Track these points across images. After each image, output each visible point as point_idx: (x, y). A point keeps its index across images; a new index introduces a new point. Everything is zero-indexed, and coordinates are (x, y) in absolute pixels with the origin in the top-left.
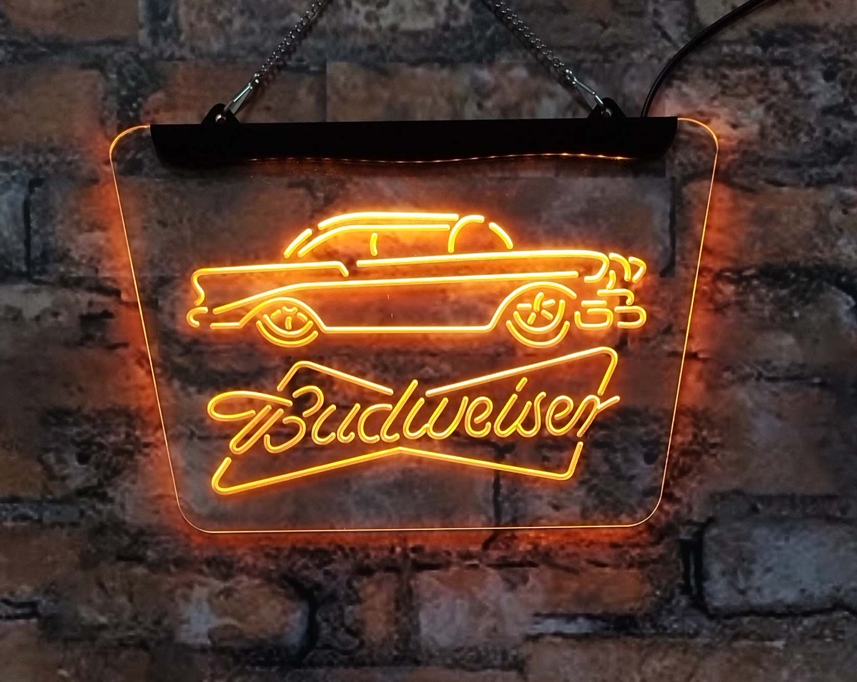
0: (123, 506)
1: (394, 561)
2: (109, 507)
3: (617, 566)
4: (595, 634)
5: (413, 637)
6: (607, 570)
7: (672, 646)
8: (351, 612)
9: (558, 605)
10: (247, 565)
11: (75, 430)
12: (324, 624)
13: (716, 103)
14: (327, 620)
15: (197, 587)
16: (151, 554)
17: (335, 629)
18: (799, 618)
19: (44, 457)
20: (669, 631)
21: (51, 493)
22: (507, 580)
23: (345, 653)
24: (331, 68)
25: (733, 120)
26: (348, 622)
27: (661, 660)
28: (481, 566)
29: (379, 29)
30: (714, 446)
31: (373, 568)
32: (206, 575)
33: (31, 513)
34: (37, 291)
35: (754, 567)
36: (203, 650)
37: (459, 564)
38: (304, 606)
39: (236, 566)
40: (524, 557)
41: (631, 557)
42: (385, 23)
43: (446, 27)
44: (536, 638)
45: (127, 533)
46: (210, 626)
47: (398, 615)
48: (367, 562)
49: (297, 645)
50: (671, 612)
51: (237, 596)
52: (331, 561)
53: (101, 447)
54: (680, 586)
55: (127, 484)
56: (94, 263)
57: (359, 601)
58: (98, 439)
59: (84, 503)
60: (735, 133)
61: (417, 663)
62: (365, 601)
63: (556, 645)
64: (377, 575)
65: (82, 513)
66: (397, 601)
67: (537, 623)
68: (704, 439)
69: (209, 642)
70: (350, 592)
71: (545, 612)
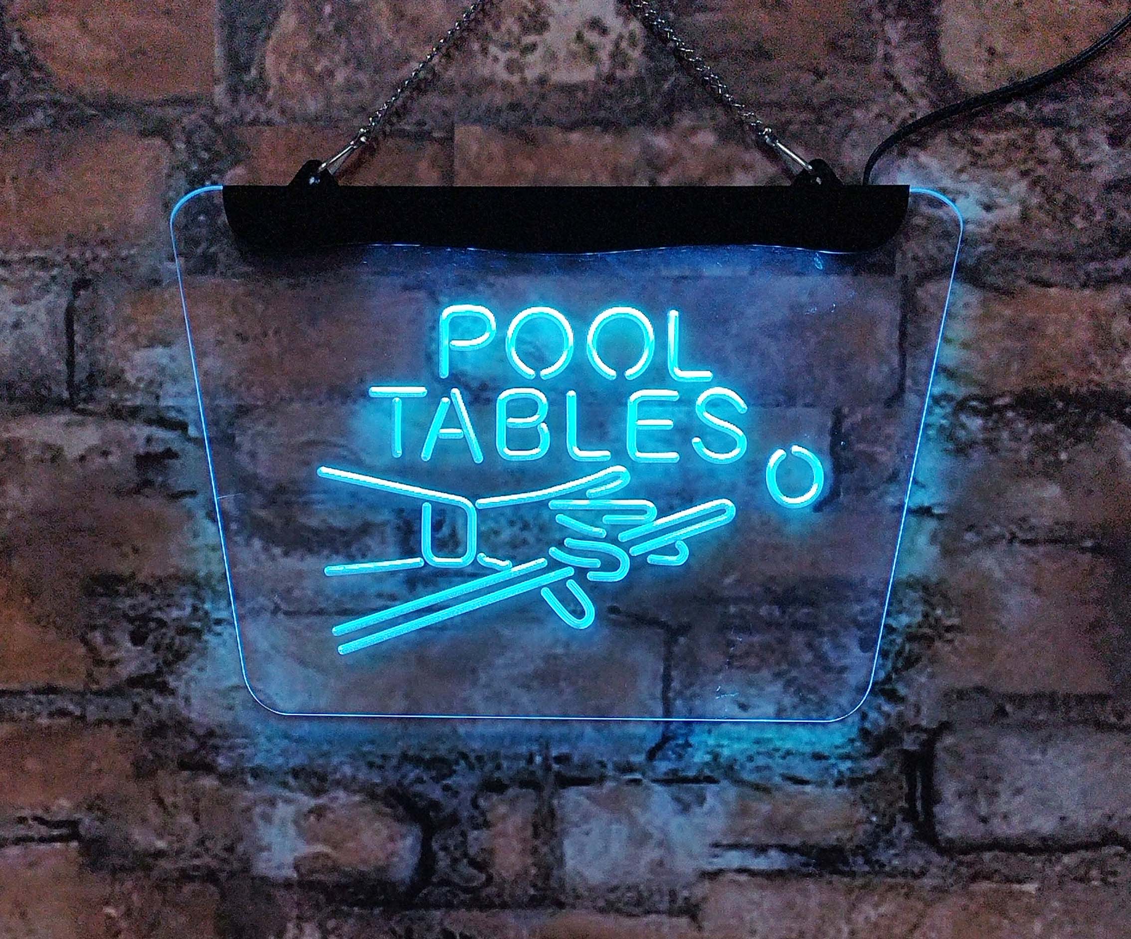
0: (187, 699)
1: (533, 773)
2: (170, 700)
3: (821, 784)
4: (791, 871)
5: (555, 872)
6: (808, 788)
7: (891, 888)
8: (476, 839)
9: (744, 833)
10: (344, 776)
11: (128, 602)
12: (441, 854)
13: (964, 177)
14: (445, 848)
15: (280, 804)
16: (222, 762)
17: (455, 861)
18: (1057, 854)
19: (89, 636)
20: (887, 869)
21: (97, 683)
22: (677, 800)
23: (466, 890)
24: (460, 133)
25: (986, 200)
26: (472, 851)
27: (876, 906)
28: (645, 781)
29: (524, 81)
30: (949, 629)
31: (506, 782)
32: (291, 789)
33: (71, 707)
34: (82, 424)
35: (1000, 787)
36: (288, 885)
37: (615, 779)
38: (416, 830)
39: (330, 778)
40: (701, 771)
41: (839, 772)
42: (531, 74)
43: (610, 79)
44: (714, 875)
45: (192, 733)
46: (296, 854)
47: (537, 843)
48: (497, 775)
49: (408, 880)
50: (891, 844)
51: (331, 816)
52: (452, 773)
53: (161, 623)
54: (902, 810)
55: (193, 672)
56: (153, 387)
57: (487, 824)
58: (158, 614)
59: (138, 695)
60: (990, 216)
61: (561, 905)
62: (494, 825)
63: (739, 884)
64: (511, 792)
65: (136, 708)
66: (535, 826)
67: (716, 856)
68: (938, 620)
69: (295, 875)
70: (476, 813)
71: (725, 842)
